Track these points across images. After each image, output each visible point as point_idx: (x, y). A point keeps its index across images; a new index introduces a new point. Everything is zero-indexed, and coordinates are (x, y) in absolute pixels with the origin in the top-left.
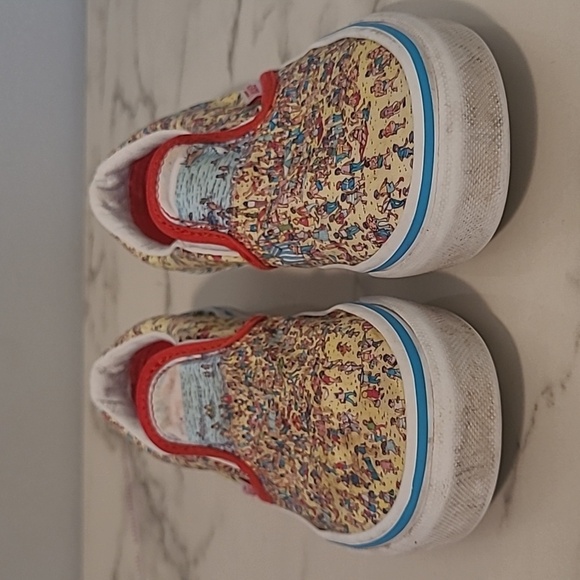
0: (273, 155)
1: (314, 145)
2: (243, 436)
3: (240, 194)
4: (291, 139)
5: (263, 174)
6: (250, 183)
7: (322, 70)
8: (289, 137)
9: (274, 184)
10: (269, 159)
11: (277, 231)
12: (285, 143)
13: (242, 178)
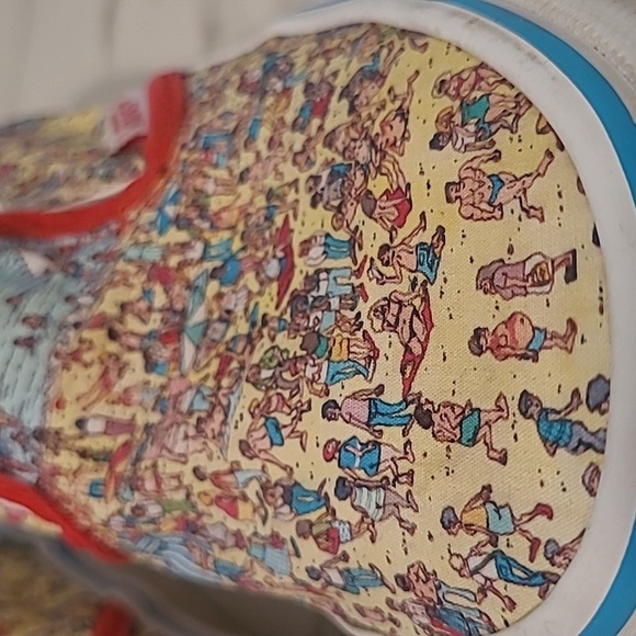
0: (160, 299)
1: (267, 305)
3: (69, 397)
4: (209, 265)
5: (131, 349)
6: (96, 371)
7: (298, 98)
8: (203, 259)
9: (156, 380)
10: (150, 309)
11: (153, 510)
12: (192, 273)
13: (75, 356)
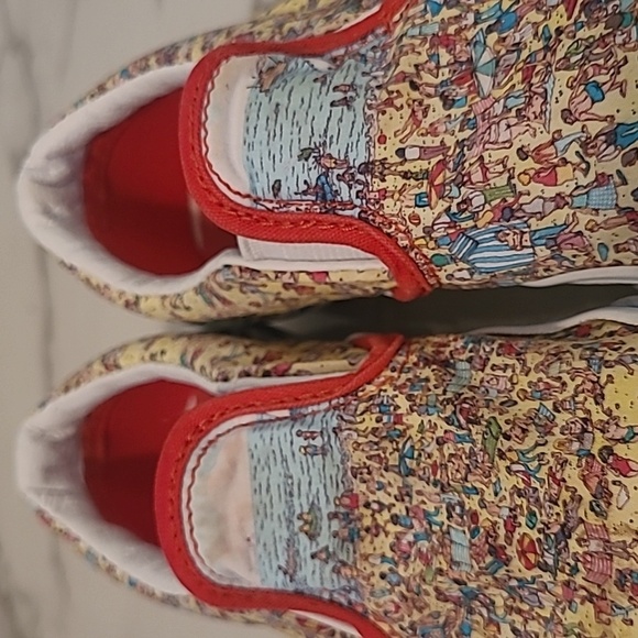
2: (383, 576)
3: (389, 134)
4: (484, 26)
5: (429, 96)
8: (476, 23)
10: (438, 67)
11: (478, 200)
12: (470, 34)
